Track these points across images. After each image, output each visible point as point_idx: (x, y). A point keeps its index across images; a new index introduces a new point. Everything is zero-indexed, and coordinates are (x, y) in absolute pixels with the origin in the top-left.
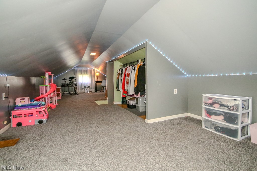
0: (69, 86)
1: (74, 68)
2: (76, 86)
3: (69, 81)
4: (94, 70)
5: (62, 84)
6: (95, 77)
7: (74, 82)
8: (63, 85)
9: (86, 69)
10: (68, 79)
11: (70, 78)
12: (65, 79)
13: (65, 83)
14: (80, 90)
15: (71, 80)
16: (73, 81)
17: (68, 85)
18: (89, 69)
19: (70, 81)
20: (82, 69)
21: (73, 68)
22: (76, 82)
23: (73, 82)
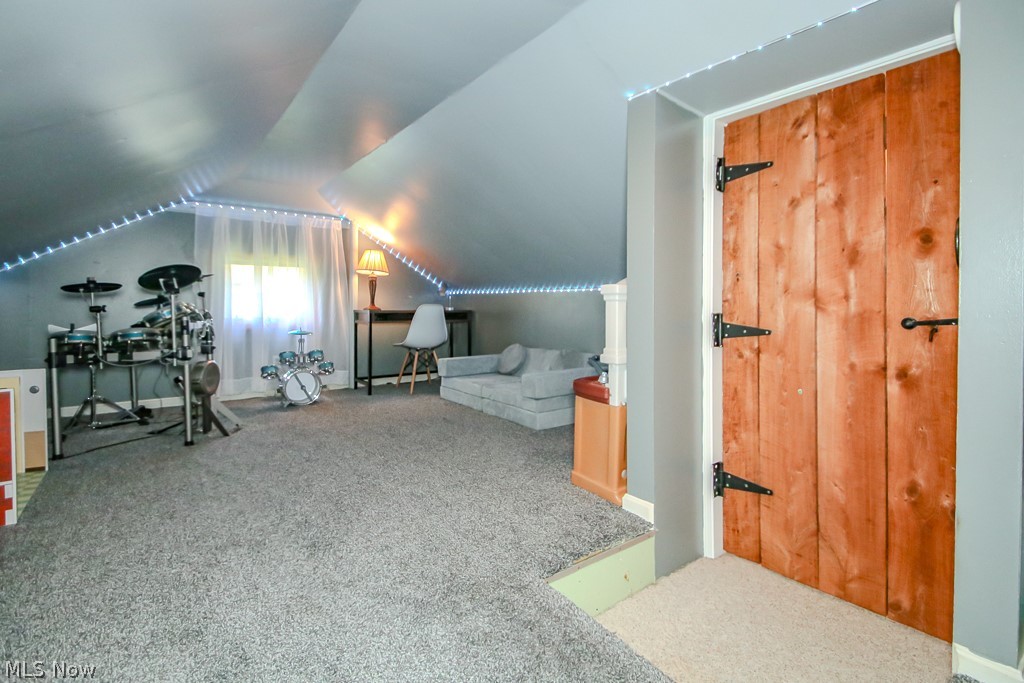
0: (137, 356)
1: (189, 199)
2: (206, 350)
3: (140, 305)
4: (346, 233)
5: (59, 337)
6: (355, 280)
7: (195, 318)
8: (75, 349)
9: (284, 218)
10: (132, 292)
11: (148, 281)
12: (92, 287)
13: (92, 327)
14: (237, 376)
15: (161, 301)
16: (179, 309)
17: (121, 346)
18: (309, 223)
19: (151, 311)
20: (258, 215)
21: (179, 202)
22: (207, 316)
23: (179, 321)
